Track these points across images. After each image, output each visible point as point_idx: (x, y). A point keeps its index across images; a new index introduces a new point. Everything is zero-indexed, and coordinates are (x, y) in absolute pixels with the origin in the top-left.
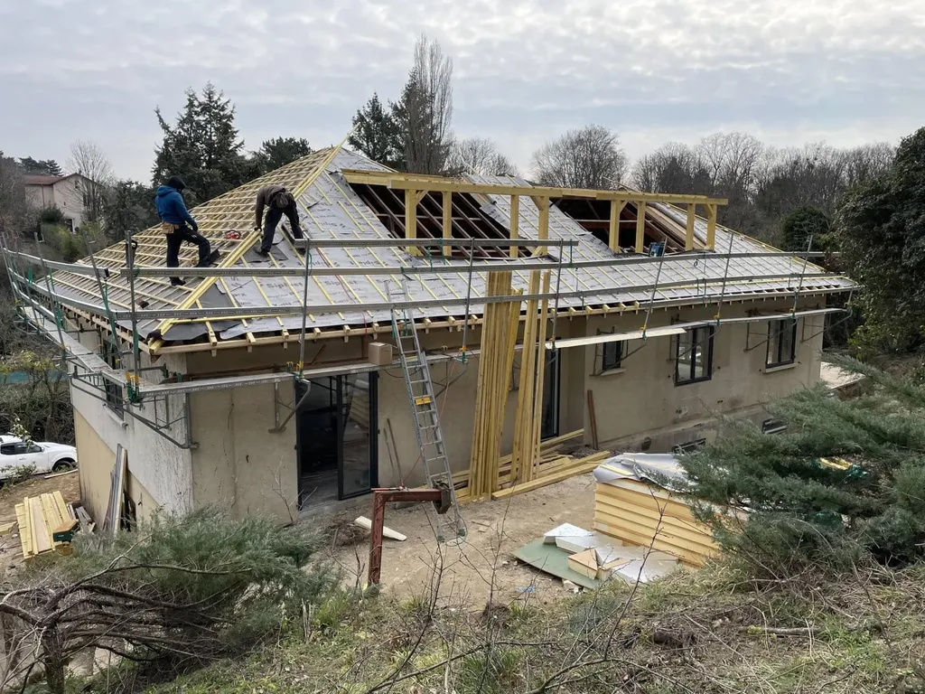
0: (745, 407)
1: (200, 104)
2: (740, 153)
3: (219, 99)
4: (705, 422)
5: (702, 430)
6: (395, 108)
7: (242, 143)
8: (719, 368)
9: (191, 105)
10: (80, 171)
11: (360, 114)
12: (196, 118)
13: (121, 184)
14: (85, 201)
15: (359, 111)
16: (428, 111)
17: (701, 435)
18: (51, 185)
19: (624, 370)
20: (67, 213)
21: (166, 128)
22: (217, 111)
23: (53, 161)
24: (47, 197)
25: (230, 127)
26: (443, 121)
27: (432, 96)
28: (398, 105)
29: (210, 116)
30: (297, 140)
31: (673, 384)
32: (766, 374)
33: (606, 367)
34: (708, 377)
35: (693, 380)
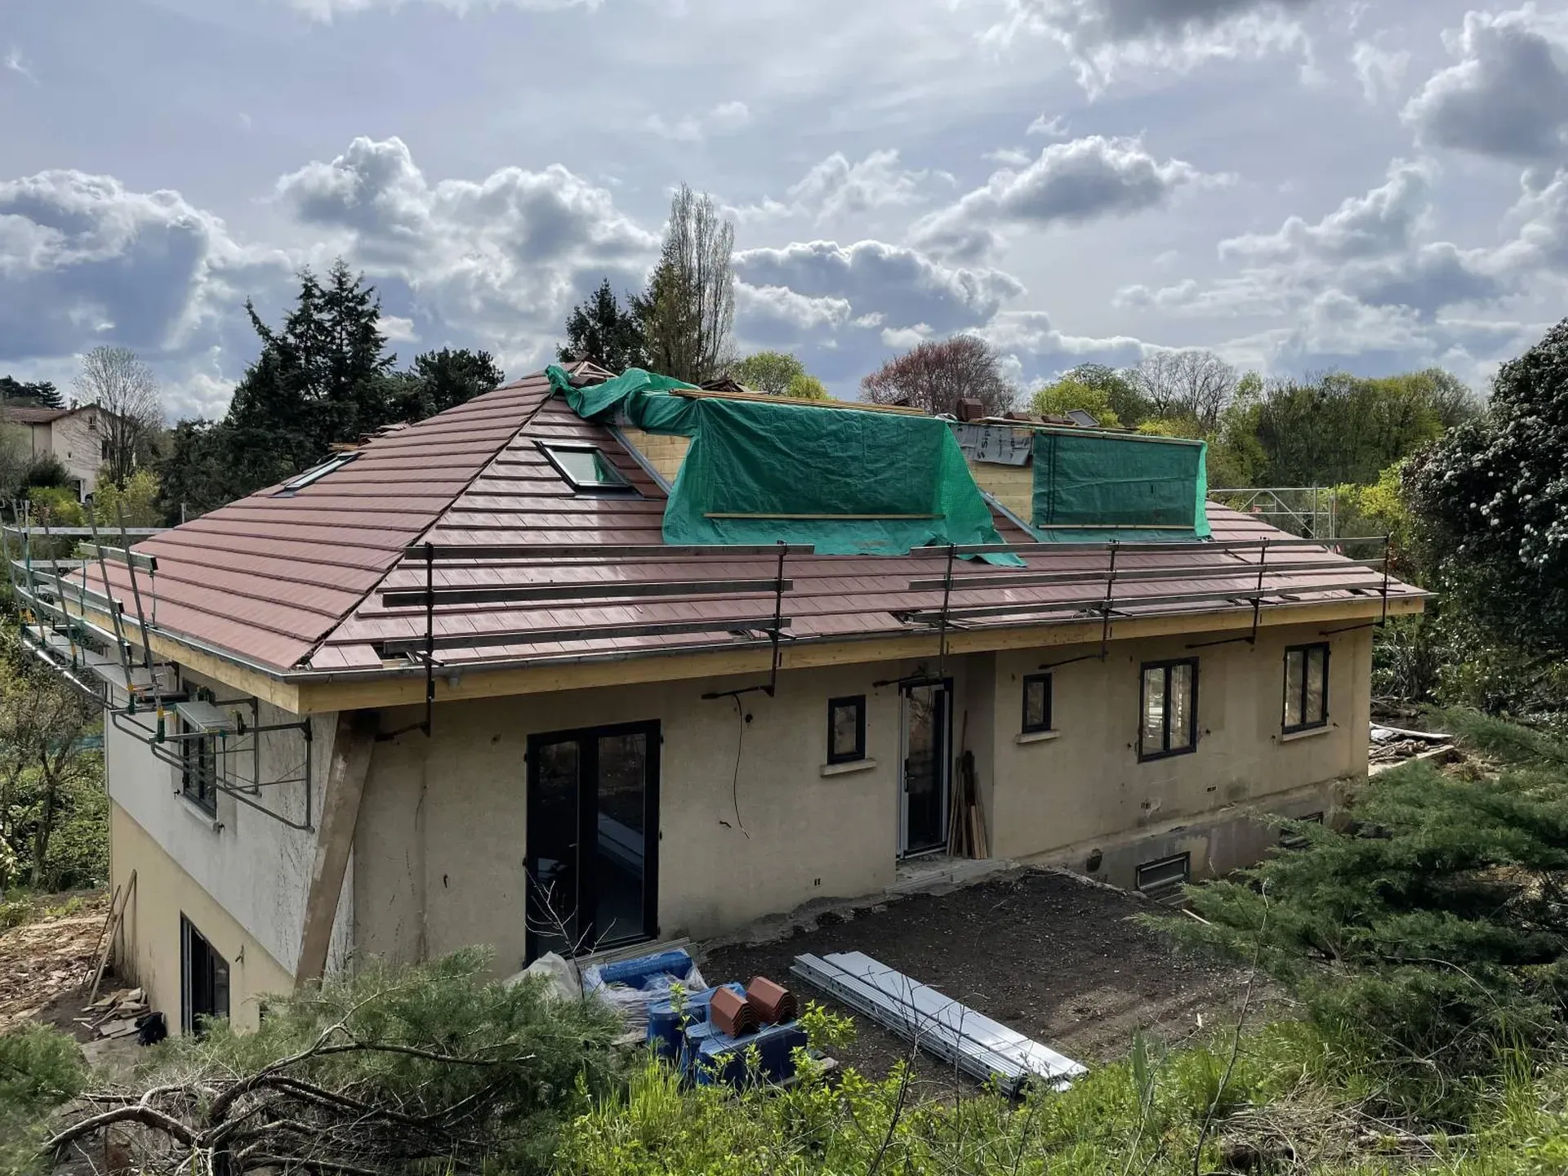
0: (1254, 799)
1: (323, 294)
2: (1199, 383)
3: (356, 285)
4: (1188, 824)
5: (1183, 837)
6: (638, 305)
7: (394, 358)
8: (1208, 732)
9: (308, 294)
10: (99, 401)
11: (578, 313)
12: (316, 316)
13: (183, 424)
14: (104, 449)
15: (577, 308)
16: (694, 309)
17: (1182, 846)
18: (48, 424)
19: (1057, 734)
20: (74, 470)
21: (265, 333)
22: (351, 304)
23: (48, 384)
24: (39, 446)
25: (372, 331)
26: (719, 326)
27: (700, 288)
28: (642, 300)
29: (340, 312)
30: (474, 354)
31: (1136, 758)
32: (1282, 743)
33: (1027, 729)
34: (1191, 748)
35: (1167, 752)
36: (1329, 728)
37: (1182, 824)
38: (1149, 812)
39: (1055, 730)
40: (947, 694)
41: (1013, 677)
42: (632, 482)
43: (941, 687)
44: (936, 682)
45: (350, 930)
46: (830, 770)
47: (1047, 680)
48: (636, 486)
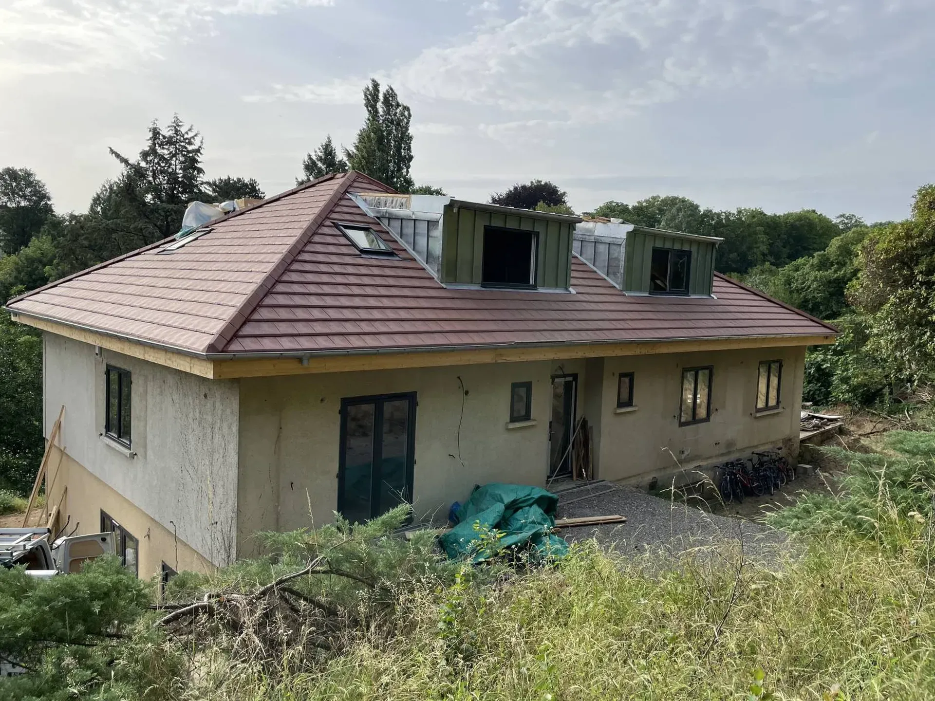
0: (738, 450)
1: (165, 137)
3: (187, 132)
4: (704, 464)
6: (348, 154)
8: (717, 410)
9: (154, 137)
11: (310, 158)
12: (160, 151)
15: (308, 155)
19: (636, 408)
21: (126, 161)
22: (183, 144)
25: (197, 162)
29: (176, 149)
30: (247, 181)
31: (678, 425)
32: (756, 418)
33: (620, 405)
34: (707, 419)
35: (695, 420)
36: (780, 410)
37: (701, 464)
38: (683, 456)
39: (636, 406)
40: (574, 383)
41: (614, 374)
42: (393, 249)
43: (571, 379)
44: (569, 375)
45: (234, 515)
46: (511, 426)
47: (631, 376)
48: (395, 251)
